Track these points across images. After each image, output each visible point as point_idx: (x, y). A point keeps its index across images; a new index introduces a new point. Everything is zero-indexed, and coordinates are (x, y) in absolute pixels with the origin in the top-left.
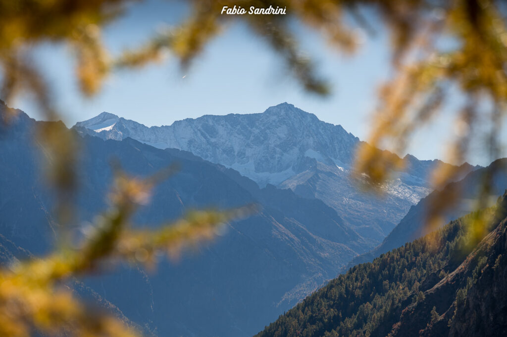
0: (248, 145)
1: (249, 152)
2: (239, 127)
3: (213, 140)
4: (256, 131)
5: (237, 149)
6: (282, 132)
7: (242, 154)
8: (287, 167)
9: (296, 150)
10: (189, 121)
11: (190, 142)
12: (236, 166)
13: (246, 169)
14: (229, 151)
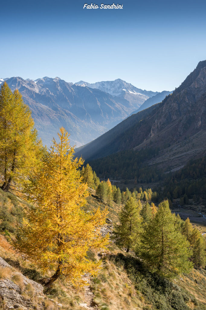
0: (111, 88)
1: (111, 89)
2: (109, 84)
3: (104, 87)
4: (113, 85)
5: (109, 88)
6: (118, 85)
7: (110, 90)
8: (119, 92)
9: (121, 89)
10: (99, 83)
11: (99, 87)
12: (109, 92)
13: (110, 93)
14: (107, 89)
